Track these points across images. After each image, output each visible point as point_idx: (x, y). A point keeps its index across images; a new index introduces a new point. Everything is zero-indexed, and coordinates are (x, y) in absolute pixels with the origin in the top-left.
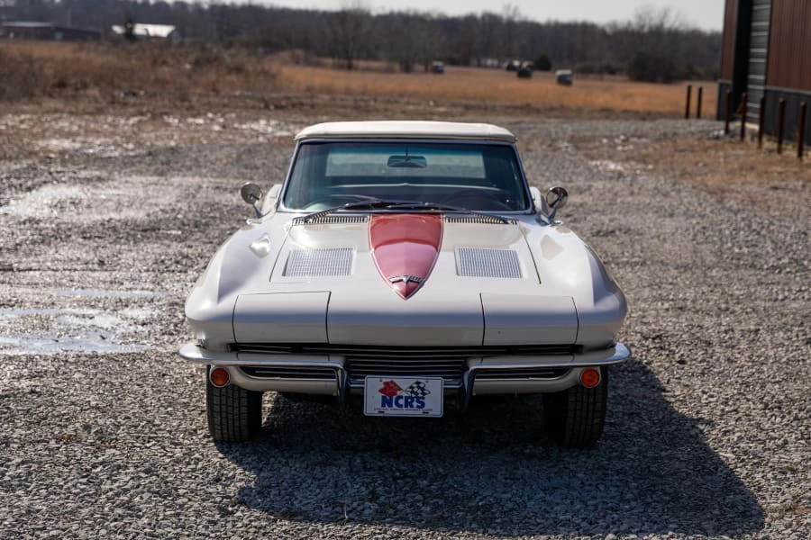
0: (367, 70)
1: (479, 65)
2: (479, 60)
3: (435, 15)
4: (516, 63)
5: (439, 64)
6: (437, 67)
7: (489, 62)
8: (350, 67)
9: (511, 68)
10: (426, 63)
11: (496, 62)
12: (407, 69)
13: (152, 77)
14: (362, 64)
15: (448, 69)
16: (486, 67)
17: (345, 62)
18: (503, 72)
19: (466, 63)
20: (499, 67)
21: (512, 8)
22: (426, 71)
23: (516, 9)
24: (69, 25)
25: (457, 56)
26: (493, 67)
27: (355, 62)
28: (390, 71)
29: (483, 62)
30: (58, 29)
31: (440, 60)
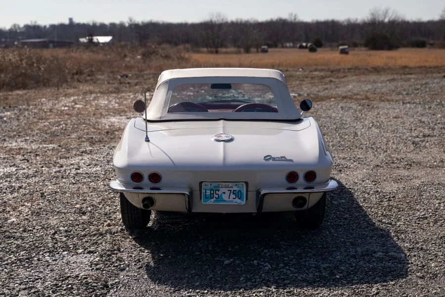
0: (226, 53)
1: (283, 47)
2: (282, 44)
3: (252, 21)
4: (304, 44)
5: (265, 47)
6: (264, 49)
7: (288, 45)
8: (217, 52)
9: (301, 47)
10: (258, 46)
11: (291, 44)
12: (247, 51)
13: (124, 65)
14: (224, 50)
15: (270, 50)
16: (286, 47)
17: (214, 50)
18: (297, 50)
19: (276, 46)
20: (293, 47)
21: (293, 15)
22: (257, 52)
23: (295, 15)
24: (56, 40)
25: (270, 42)
26: (290, 47)
27: (219, 49)
28: (239, 53)
29: (284, 45)
30: (50, 42)
31: (265, 45)
